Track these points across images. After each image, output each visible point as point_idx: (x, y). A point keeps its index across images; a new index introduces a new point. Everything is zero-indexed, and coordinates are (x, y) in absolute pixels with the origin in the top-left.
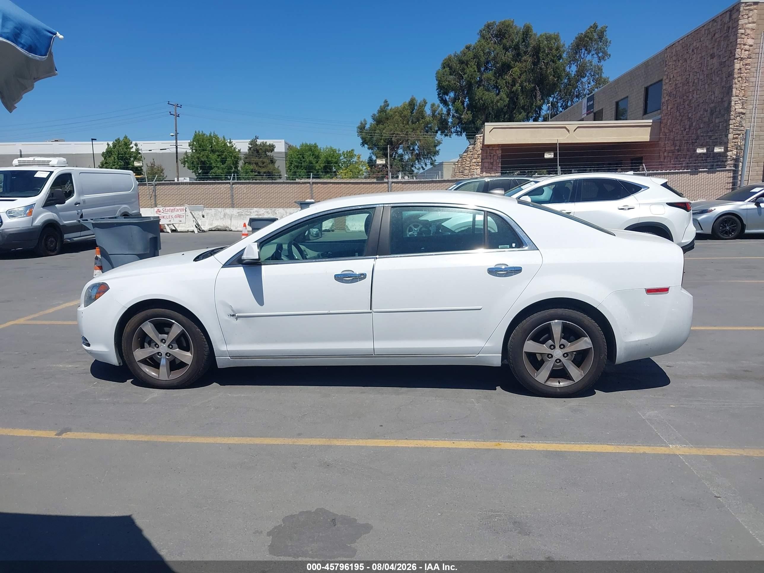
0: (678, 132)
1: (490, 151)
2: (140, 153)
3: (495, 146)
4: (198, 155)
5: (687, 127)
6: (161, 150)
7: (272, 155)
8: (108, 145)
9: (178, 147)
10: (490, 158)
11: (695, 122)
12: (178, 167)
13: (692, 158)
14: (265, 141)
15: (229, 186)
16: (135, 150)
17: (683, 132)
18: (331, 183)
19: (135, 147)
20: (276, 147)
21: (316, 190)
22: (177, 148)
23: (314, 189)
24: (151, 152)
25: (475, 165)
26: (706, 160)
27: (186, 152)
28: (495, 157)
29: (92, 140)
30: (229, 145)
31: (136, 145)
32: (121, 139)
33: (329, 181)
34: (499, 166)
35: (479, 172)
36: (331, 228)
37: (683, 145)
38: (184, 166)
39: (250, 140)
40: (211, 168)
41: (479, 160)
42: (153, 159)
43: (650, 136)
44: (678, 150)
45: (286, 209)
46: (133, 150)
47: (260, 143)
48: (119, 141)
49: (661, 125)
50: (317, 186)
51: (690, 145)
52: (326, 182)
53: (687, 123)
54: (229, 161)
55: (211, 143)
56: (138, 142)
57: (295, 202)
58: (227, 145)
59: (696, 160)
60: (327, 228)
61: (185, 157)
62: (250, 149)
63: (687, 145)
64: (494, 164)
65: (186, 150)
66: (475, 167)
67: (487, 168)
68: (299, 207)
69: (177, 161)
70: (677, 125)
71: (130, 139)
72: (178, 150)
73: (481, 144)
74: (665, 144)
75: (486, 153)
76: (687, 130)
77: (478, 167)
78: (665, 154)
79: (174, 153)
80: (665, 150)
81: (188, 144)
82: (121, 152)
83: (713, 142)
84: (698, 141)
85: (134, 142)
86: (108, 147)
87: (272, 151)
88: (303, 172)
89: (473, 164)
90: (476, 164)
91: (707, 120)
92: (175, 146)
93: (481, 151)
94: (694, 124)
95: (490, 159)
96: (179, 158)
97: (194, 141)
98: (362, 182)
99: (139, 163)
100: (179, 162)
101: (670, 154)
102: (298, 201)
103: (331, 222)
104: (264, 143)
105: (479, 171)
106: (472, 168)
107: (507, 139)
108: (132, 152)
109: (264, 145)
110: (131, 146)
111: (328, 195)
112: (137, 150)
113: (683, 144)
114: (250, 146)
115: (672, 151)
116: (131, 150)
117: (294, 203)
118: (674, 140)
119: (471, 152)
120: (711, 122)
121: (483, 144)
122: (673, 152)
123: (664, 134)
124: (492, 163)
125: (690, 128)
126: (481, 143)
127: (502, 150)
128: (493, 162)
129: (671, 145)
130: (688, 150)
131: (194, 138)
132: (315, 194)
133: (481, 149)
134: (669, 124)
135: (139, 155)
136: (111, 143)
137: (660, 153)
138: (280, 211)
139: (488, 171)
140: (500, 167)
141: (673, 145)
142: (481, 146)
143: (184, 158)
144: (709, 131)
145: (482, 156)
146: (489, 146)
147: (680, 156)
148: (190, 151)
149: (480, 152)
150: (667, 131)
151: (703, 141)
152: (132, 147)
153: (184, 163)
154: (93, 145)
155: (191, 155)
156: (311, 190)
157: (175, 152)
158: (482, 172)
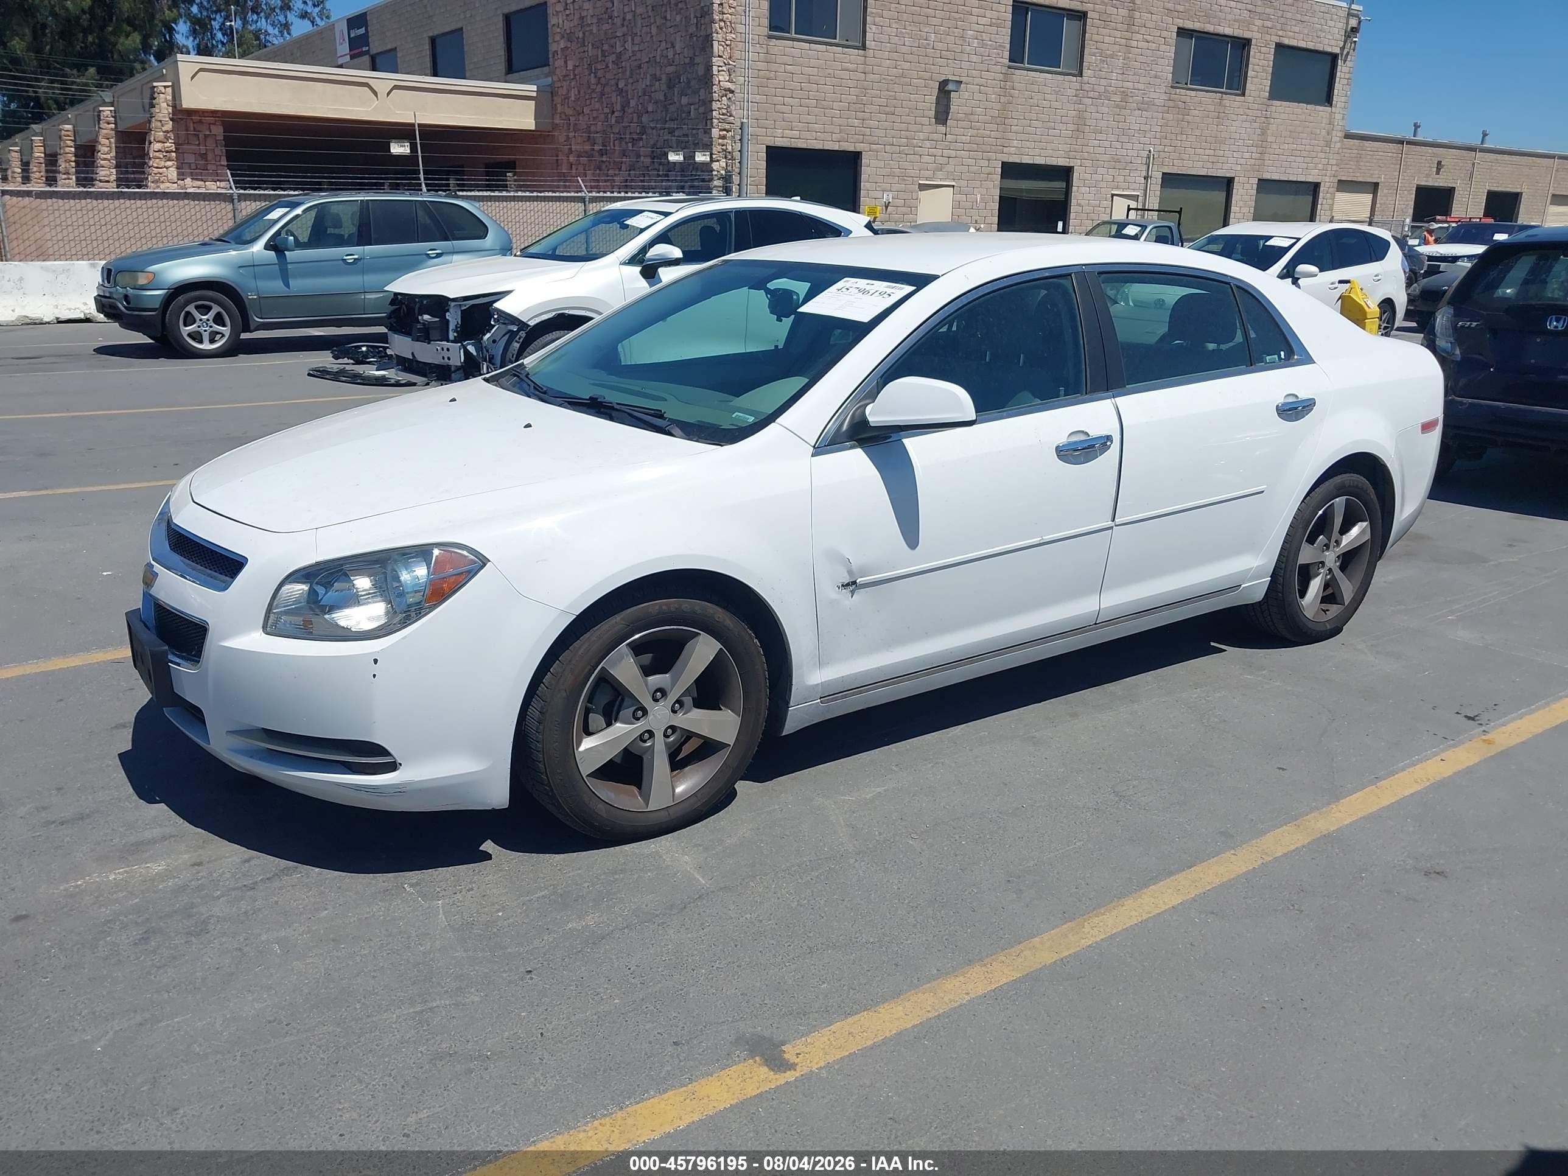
0: (597, 117)
1: (195, 125)
3: (206, 114)
5: (618, 107)
10: (197, 143)
11: (635, 98)
13: (634, 170)
17: (610, 115)
25: (161, 156)
26: (667, 176)
28: (210, 141)
34: (222, 163)
35: (175, 174)
37: (612, 144)
41: (170, 145)
43: (535, 119)
44: (602, 153)
49: (555, 98)
51: (626, 143)
53: (617, 101)
59: (644, 174)
63: (620, 143)
64: (209, 158)
66: (162, 164)
67: (193, 166)
70: (593, 102)
73: (168, 105)
74: (568, 138)
75: (187, 130)
76: (616, 114)
77: (169, 163)
78: (571, 159)
80: (571, 151)
83: (678, 142)
84: (644, 137)
89: (157, 154)
90: (164, 156)
91: (662, 98)
93: (171, 123)
94: (633, 103)
95: (199, 145)
101: (584, 160)
105: (173, 173)
106: (155, 165)
107: (236, 100)
113: (612, 141)
115: (587, 152)
118: (590, 132)
119: (109, 124)
120: (670, 102)
121: (174, 107)
122: (589, 155)
123: (564, 117)
124: (204, 156)
125: (623, 110)
126: (170, 103)
127: (224, 124)
128: (206, 154)
129: (584, 141)
130: (624, 154)
133: (172, 119)
134: (573, 99)
137: (557, 156)
139: (197, 174)
140: (223, 166)
141: (588, 140)
142: (171, 111)
144: (668, 119)
145: (177, 137)
146: (190, 112)
147: (607, 164)
149: (169, 126)
150: (569, 112)
151: (655, 138)
158: (181, 176)
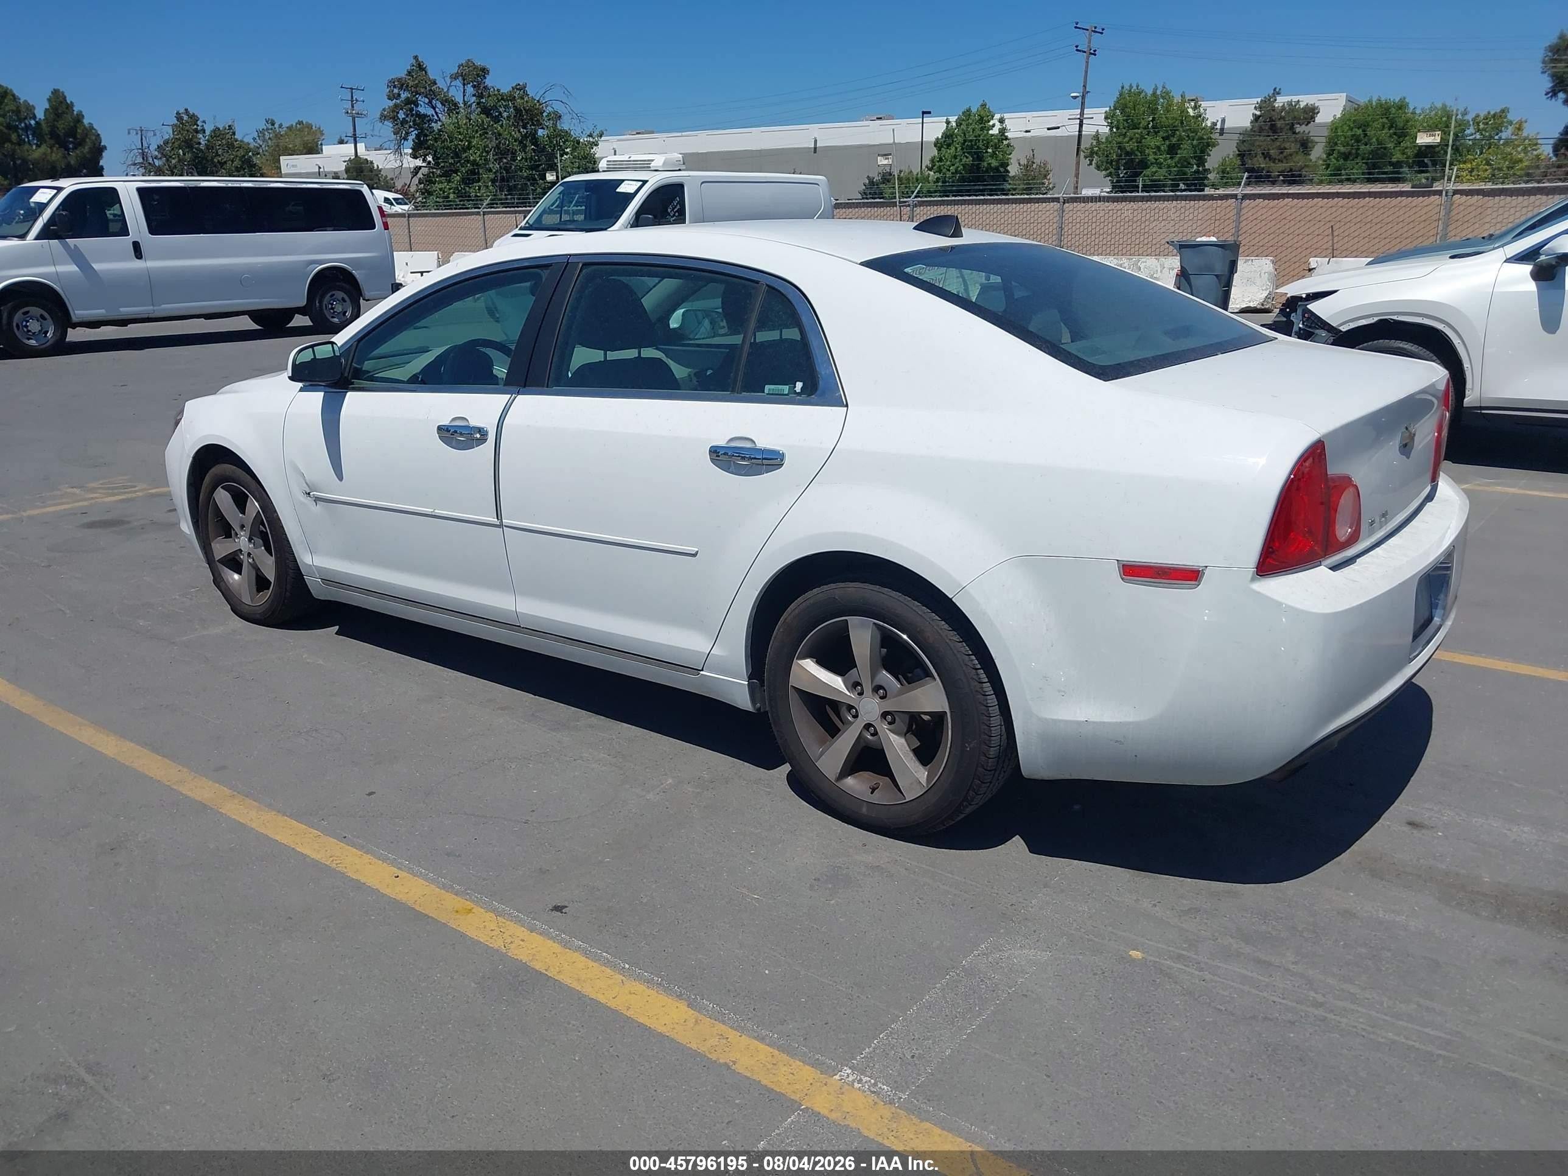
2: (1006, 138)
4: (1120, 140)
6: (1049, 129)
7: (1306, 132)
8: (948, 122)
9: (1085, 121)
12: (1078, 163)
14: (1295, 98)
15: (1056, 205)
16: (998, 132)
18: (1288, 195)
19: (998, 126)
20: (1321, 111)
21: (1250, 214)
22: (1081, 125)
23: (1245, 210)
24: (1028, 134)
27: (1097, 131)
29: (924, 113)
30: (1192, 114)
31: (1001, 121)
32: (974, 110)
33: (1286, 192)
36: (1263, 305)
38: (1091, 164)
39: (1259, 100)
40: (1144, 164)
42: (1033, 150)
45: (1162, 259)
46: (995, 131)
47: (1281, 105)
48: (969, 115)
50: (1253, 203)
52: (1277, 194)
54: (1186, 150)
55: (1154, 111)
56: (1006, 116)
57: (1168, 243)
58: (1188, 112)
60: (1252, 305)
61: (1095, 144)
62: (1256, 118)
65: (1098, 127)
68: (1176, 255)
69: (1078, 154)
71: (991, 109)
72: (1084, 129)
79: (1074, 136)
81: (1103, 116)
82: (970, 136)
85: (997, 116)
86: (947, 127)
87: (1309, 123)
88: (1357, 168)
92: (1078, 121)
96: (1082, 147)
97: (1115, 109)
98: (1369, 193)
99: (886, 159)
100: (1082, 154)
102: (1176, 239)
103: (1266, 289)
104: (1293, 103)
108: (992, 135)
109: (1292, 107)
110: (991, 123)
111: (1278, 226)
112: (1003, 131)
114: (1258, 113)
116: (991, 132)
117: (1167, 245)
131: (1118, 102)
132: (1245, 223)
135: (1005, 142)
136: (953, 119)
138: (1148, 264)
143: (1092, 149)
148: (1107, 130)
152: (994, 125)
153: (1091, 154)
154: (924, 124)
155: (1107, 138)
156: (1238, 214)
157: (1077, 133)
